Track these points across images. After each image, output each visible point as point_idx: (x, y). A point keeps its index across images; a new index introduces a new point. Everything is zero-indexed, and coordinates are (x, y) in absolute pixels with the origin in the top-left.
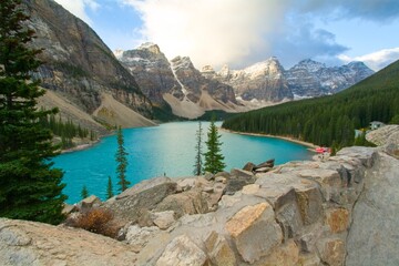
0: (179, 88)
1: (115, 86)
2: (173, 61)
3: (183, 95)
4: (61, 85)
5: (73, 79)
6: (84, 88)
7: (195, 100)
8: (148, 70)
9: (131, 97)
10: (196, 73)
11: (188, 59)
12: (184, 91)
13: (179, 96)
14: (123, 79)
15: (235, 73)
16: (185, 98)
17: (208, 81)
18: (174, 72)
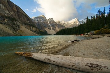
0: (50, 27)
1: (27, 24)
2: (48, 19)
3: (51, 28)
4: (7, 23)
5: (11, 21)
6: (14, 24)
7: (54, 30)
8: (41, 22)
9: (32, 28)
10: (55, 22)
11: (52, 19)
12: (51, 27)
13: (50, 29)
14: (29, 22)
15: (66, 22)
16: (51, 29)
17: (58, 25)
18: (48, 22)
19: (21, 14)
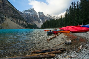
0: (39, 20)
2: (38, 13)
3: (40, 22)
8: (31, 15)
9: (18, 21)
10: (45, 16)
11: (42, 12)
12: (41, 21)
14: (16, 15)
15: (56, 16)
17: (47, 18)
18: (38, 16)
19: (7, 6)
